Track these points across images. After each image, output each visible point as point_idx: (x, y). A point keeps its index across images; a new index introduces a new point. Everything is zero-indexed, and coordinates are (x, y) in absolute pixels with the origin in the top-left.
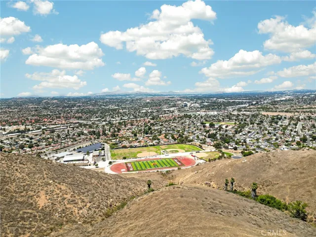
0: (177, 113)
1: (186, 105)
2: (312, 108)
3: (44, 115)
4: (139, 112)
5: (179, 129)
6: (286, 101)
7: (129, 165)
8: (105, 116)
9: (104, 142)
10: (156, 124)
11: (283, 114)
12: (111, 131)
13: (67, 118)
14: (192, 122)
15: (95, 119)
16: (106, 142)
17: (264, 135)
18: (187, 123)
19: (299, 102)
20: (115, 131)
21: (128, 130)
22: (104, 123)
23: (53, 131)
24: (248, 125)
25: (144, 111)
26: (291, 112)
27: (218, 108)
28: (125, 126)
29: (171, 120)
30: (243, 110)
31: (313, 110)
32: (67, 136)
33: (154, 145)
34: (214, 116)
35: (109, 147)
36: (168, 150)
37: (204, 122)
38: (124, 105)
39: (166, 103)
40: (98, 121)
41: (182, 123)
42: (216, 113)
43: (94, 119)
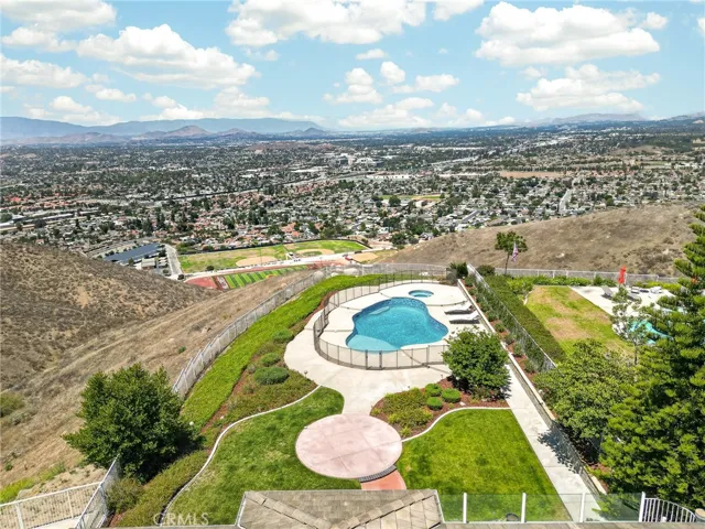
0: (323, 178)
1: (345, 162)
2: (603, 161)
3: (11, 190)
4: (239, 178)
5: (326, 212)
6: (555, 147)
7: (221, 281)
8: (159, 187)
9: (163, 241)
10: (277, 202)
11: (542, 175)
12: (177, 220)
13: (67, 195)
14: (355, 196)
15: (135, 196)
16: (167, 242)
17: (493, 216)
18: (345, 200)
19: (582, 149)
20: (185, 220)
21: (213, 216)
22: (159, 204)
23: (40, 223)
24: (467, 198)
25: (249, 176)
26: (559, 170)
27: (413, 165)
28: (208, 209)
29: (310, 195)
30: (464, 168)
31: (603, 165)
32: (75, 232)
33: (271, 244)
34: (403, 183)
35: (175, 250)
36: (299, 252)
37: (381, 195)
38: (201, 163)
39: (300, 158)
40: (143, 199)
41: (334, 200)
42: (407, 177)
43: (133, 195)
